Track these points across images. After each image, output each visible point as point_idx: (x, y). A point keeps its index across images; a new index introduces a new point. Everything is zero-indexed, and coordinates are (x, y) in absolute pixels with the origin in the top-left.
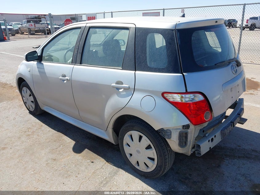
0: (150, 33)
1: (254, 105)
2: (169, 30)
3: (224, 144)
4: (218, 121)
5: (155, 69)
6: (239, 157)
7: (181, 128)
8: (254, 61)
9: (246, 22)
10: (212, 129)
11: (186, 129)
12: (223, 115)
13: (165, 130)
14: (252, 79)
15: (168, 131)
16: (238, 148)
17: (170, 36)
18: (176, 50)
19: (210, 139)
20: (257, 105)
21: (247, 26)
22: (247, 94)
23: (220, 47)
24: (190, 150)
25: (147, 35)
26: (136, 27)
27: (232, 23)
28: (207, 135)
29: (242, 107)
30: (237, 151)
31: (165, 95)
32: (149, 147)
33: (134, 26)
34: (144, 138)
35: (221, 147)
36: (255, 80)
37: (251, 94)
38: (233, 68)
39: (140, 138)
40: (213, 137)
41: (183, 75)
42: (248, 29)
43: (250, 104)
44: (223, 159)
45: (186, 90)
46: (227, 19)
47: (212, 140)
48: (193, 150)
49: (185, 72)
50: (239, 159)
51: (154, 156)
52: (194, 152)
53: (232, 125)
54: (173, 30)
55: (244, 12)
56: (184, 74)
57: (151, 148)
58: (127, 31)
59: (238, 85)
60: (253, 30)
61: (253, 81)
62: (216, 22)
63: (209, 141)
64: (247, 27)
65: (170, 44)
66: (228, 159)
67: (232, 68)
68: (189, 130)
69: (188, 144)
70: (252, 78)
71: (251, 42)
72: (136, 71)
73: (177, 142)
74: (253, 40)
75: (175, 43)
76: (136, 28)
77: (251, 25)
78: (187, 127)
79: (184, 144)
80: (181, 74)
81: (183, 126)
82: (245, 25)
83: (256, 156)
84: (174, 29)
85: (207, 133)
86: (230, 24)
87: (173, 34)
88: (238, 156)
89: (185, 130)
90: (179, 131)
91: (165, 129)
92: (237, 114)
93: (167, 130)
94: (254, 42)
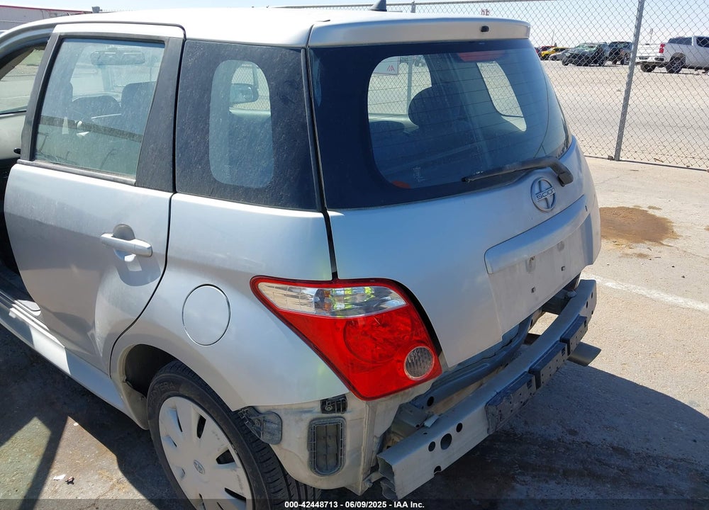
0: (224, 58)
1: (644, 292)
2: (284, 51)
3: (526, 423)
4: (488, 365)
5: (235, 188)
6: (566, 474)
7: (318, 407)
8: (663, 158)
9: (658, 50)
10: (472, 388)
11: (333, 411)
12: (511, 341)
13: (260, 413)
14: (651, 212)
15: (270, 418)
16: (569, 438)
17: (286, 70)
18: (304, 126)
19: (438, 440)
20: (653, 291)
21: (662, 60)
22: (627, 255)
23: (521, 114)
24: (361, 477)
25: (217, 64)
26: (187, 37)
27: (622, 53)
28: (428, 424)
29: (583, 313)
30: (563, 450)
31: (263, 287)
32: (224, 459)
33: (179, 34)
34: (210, 425)
35: (515, 435)
36: (658, 214)
37: (641, 256)
38: (541, 191)
39: (202, 422)
40: (452, 430)
41: (327, 217)
42: (664, 70)
43: (632, 286)
44: (513, 478)
45: (335, 275)
46: (609, 42)
47: (447, 441)
48: (375, 477)
49: (334, 208)
50: (565, 481)
51: (242, 488)
52: (377, 483)
53: (531, 381)
54: (297, 50)
55: (639, 18)
56: (331, 213)
57: (232, 460)
58: (159, 52)
59: (561, 246)
60: (678, 72)
61: (653, 217)
62: (485, 29)
63: (432, 447)
64: (660, 63)
65: (285, 100)
66: (528, 478)
67: (536, 189)
68: (347, 415)
69: (347, 461)
70: (650, 207)
71: (666, 104)
72: (175, 192)
73: (305, 455)
74: (670, 100)
75: (302, 100)
76: (185, 39)
77: (672, 59)
78: (338, 404)
79: (332, 461)
80: (321, 215)
81: (324, 402)
82: (656, 59)
83: (622, 471)
84: (304, 45)
85: (433, 415)
86: (617, 54)
87: (300, 63)
88: (561, 471)
89: (334, 415)
90: (308, 417)
91: (262, 410)
92: (558, 339)
93: (270, 412)
94: (673, 104)
